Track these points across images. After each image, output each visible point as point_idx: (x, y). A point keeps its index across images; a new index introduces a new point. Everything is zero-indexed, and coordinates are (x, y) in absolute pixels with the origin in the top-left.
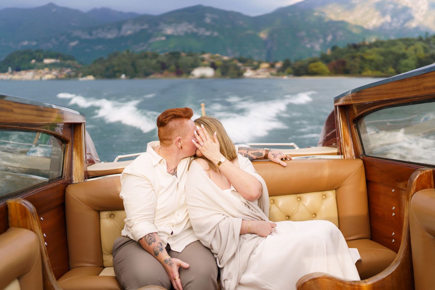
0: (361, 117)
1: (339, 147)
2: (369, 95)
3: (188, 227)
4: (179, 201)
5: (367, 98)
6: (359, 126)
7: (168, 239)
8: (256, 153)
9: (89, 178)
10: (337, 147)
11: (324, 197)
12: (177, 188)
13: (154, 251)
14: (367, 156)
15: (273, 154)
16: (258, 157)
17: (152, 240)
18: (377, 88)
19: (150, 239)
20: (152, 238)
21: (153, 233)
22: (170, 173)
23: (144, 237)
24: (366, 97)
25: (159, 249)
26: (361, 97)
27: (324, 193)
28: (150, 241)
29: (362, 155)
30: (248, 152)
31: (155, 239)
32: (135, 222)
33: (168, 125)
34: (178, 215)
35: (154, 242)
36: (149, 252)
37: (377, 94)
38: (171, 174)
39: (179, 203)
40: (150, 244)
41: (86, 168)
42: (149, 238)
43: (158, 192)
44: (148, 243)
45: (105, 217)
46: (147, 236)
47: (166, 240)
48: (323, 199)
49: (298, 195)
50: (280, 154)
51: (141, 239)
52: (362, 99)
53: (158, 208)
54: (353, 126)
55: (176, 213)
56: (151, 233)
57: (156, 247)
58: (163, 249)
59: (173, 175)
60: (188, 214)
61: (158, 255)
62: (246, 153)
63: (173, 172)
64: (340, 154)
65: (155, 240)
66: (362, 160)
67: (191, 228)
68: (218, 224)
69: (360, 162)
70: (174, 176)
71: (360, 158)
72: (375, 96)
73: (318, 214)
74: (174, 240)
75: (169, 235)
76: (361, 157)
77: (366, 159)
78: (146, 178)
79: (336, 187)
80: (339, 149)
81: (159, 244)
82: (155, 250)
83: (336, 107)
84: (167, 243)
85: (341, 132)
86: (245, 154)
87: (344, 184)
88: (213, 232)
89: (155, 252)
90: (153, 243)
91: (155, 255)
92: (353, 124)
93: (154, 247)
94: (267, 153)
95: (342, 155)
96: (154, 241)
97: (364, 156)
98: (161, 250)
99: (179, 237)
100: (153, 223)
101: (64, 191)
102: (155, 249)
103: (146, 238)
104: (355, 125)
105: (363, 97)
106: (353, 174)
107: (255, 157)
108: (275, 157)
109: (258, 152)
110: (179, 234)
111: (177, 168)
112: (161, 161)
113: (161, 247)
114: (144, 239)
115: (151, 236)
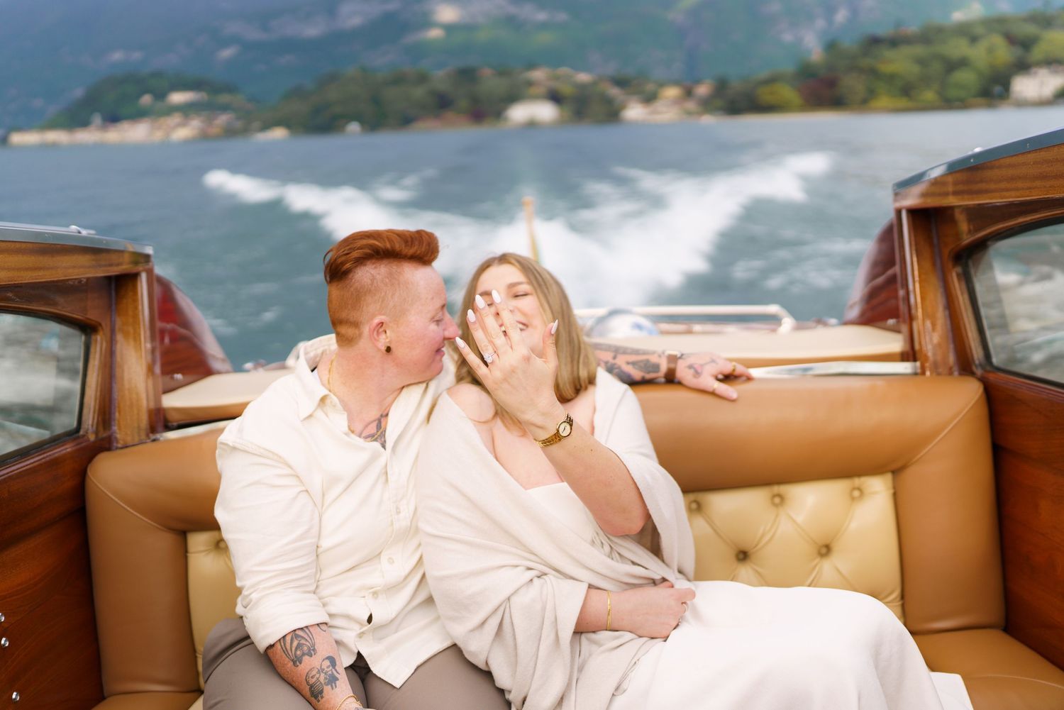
0: (979, 247)
1: (905, 328)
2: (1013, 179)
3: (422, 596)
4: (392, 521)
5: (1007, 190)
6: (972, 271)
7: (360, 637)
8: (641, 361)
10: (898, 332)
11: (856, 493)
12: (383, 478)
13: (307, 683)
14: (999, 369)
15: (690, 367)
16: (648, 376)
17: (305, 648)
18: (1043, 155)
19: (299, 646)
20: (303, 641)
21: (307, 627)
22: (364, 435)
23: (280, 640)
24: (1003, 185)
25: (326, 678)
26: (983, 186)
27: (857, 481)
28: (298, 653)
29: (981, 365)
30: (615, 358)
31: (313, 644)
32: (254, 596)
33: (350, 275)
34: (391, 561)
35: (311, 655)
36: (294, 685)
37: (1043, 177)
38: (366, 438)
39: (392, 524)
40: (297, 661)
42: (295, 643)
43: (323, 495)
44: (292, 660)
45: (202, 548)
46: (288, 638)
47: (355, 641)
48: (853, 499)
49: (776, 488)
50: (714, 364)
51: (271, 646)
52: (987, 191)
53: (325, 543)
54: (954, 275)
55: (384, 558)
56: (302, 629)
57: (314, 672)
58: (337, 679)
59: (376, 440)
60: (421, 558)
61: (322, 697)
62: (611, 361)
63: (372, 429)
64: (911, 357)
65: (314, 650)
66: (983, 380)
67: (430, 600)
68: (509, 599)
70: (377, 445)
71: (972, 374)
72: (1038, 183)
73: (836, 548)
74: (381, 639)
75: (362, 625)
76: (979, 372)
77: (992, 377)
78: (280, 457)
79: (894, 466)
80: (905, 341)
81: (327, 663)
82: (312, 681)
83: (899, 212)
84: (357, 651)
85: (915, 286)
86: (606, 363)
87: (919, 456)
88: (493, 623)
89: (311, 686)
90: (306, 658)
91: (312, 695)
92: (954, 267)
93: (311, 670)
94: (672, 366)
95: (915, 360)
96: (311, 652)
97: (988, 368)
98: (332, 680)
99: (396, 631)
100: (314, 593)
102: (312, 677)
103: (285, 644)
104: (959, 269)
105: (992, 186)
106: (950, 428)
107: (637, 374)
108: (697, 374)
109: (648, 361)
110: (392, 621)
111: (387, 415)
112: (323, 400)
113: (330, 672)
114: (278, 646)
115: (302, 637)
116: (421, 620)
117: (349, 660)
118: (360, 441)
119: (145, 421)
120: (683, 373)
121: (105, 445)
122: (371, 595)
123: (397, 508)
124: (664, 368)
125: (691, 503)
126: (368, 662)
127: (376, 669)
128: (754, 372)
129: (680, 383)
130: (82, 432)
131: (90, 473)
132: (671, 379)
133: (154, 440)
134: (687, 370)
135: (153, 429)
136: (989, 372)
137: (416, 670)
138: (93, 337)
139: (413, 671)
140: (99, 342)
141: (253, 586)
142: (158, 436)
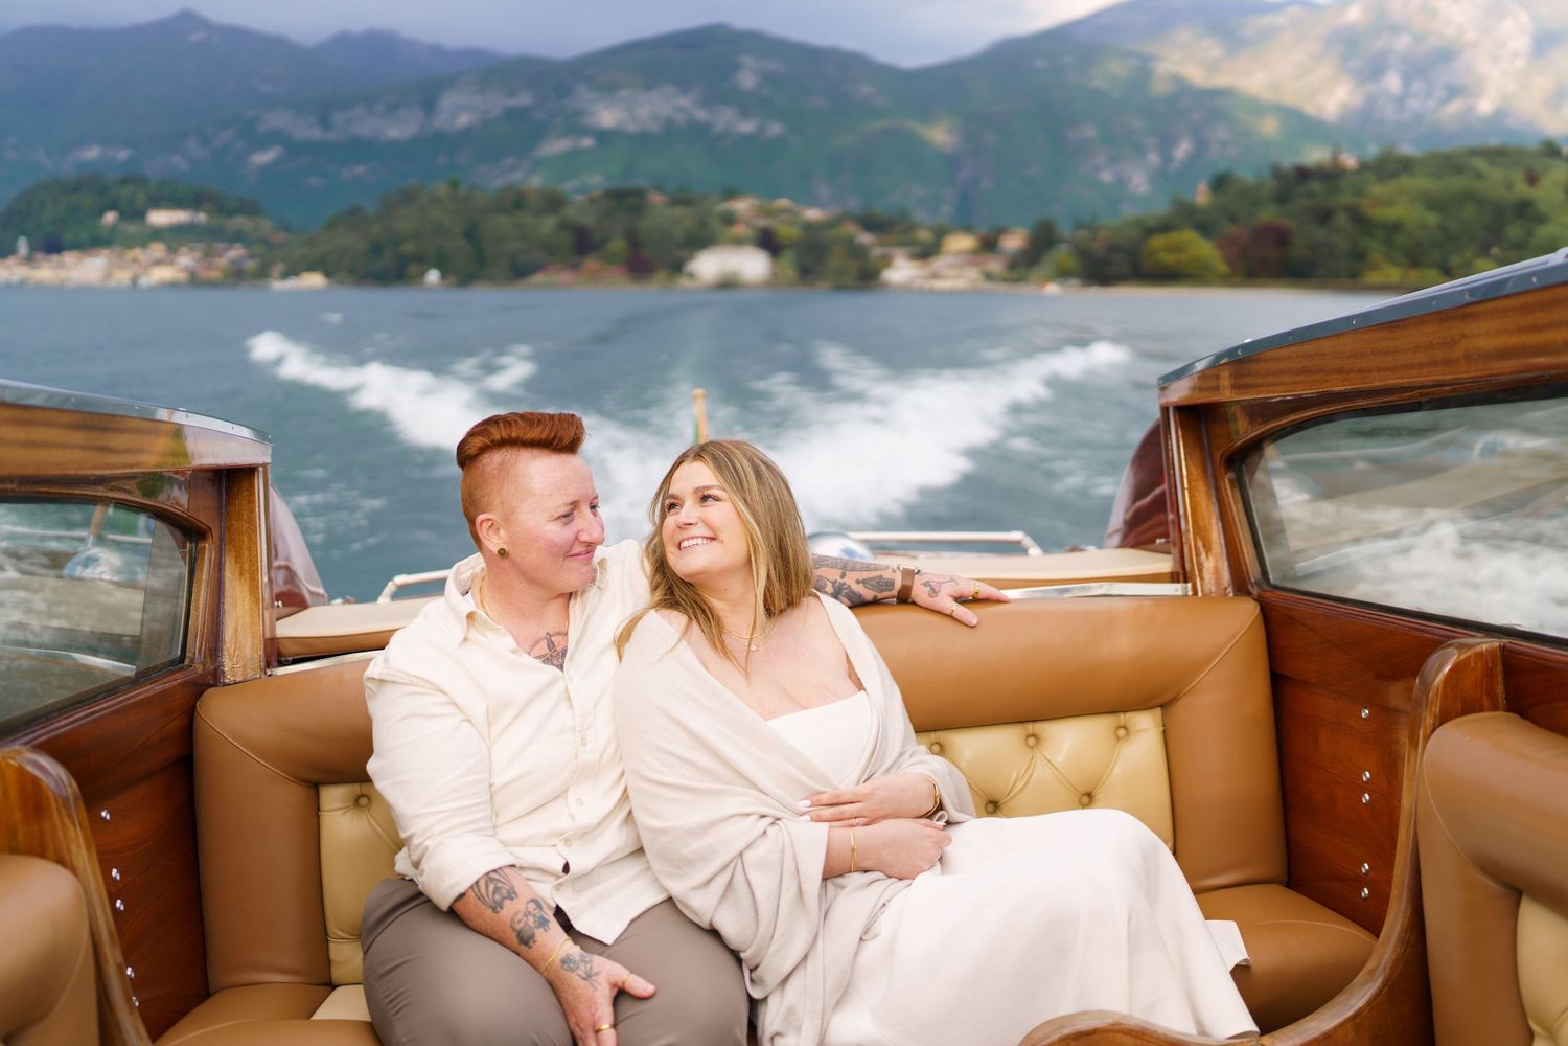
0: (1254, 448)
1: (1175, 551)
2: (1279, 373)
4: (577, 754)
5: (1274, 385)
6: (1246, 478)
7: (558, 889)
8: (873, 579)
9: (282, 664)
10: (1169, 553)
11: (1122, 732)
13: (514, 929)
14: (1276, 587)
15: (927, 583)
16: (879, 595)
17: (504, 892)
18: (1307, 348)
19: (496, 890)
20: (499, 885)
23: (472, 887)
24: (1269, 379)
25: (535, 923)
26: (1250, 380)
27: (1122, 717)
28: (497, 897)
29: (1258, 584)
30: (844, 576)
31: (513, 888)
34: (581, 801)
35: (512, 899)
36: (495, 936)
37: (1306, 371)
40: (496, 907)
41: (273, 628)
42: (491, 887)
44: (491, 907)
45: (339, 805)
46: (482, 884)
48: (1118, 738)
49: (1030, 727)
50: (953, 585)
51: (462, 895)
52: (1254, 386)
53: (498, 780)
54: (1226, 480)
55: (572, 796)
56: (495, 871)
57: (520, 916)
58: (546, 923)
61: (532, 945)
62: (840, 580)
64: (1181, 579)
65: (514, 893)
66: (1259, 600)
67: (640, 851)
68: (741, 855)
69: (1248, 610)
71: (1249, 594)
72: (1301, 378)
73: (1098, 795)
75: (558, 877)
76: (1255, 591)
77: (1274, 597)
78: (433, 685)
79: (1163, 700)
80: (1174, 561)
82: (518, 927)
83: (1165, 410)
84: (555, 905)
85: (1184, 500)
86: (834, 583)
87: (1189, 688)
88: (720, 882)
89: (518, 933)
90: (507, 902)
91: (521, 944)
92: (1226, 473)
93: (516, 914)
95: (1186, 581)
96: (512, 896)
97: (1265, 587)
98: (542, 924)
101: (191, 713)
102: (519, 922)
103: (479, 891)
104: (1232, 475)
105: (1260, 380)
106: (1226, 651)
107: (868, 594)
108: (934, 593)
109: (880, 578)
110: (593, 869)
112: (471, 617)
113: (538, 915)
114: (471, 894)
115: (499, 881)
120: (920, 593)
121: (212, 681)
122: (562, 843)
124: (898, 585)
126: (570, 918)
127: (579, 925)
129: (915, 604)
130: (187, 663)
131: (199, 708)
132: (905, 598)
134: (924, 587)
136: (1266, 591)
138: (201, 546)
140: (208, 552)
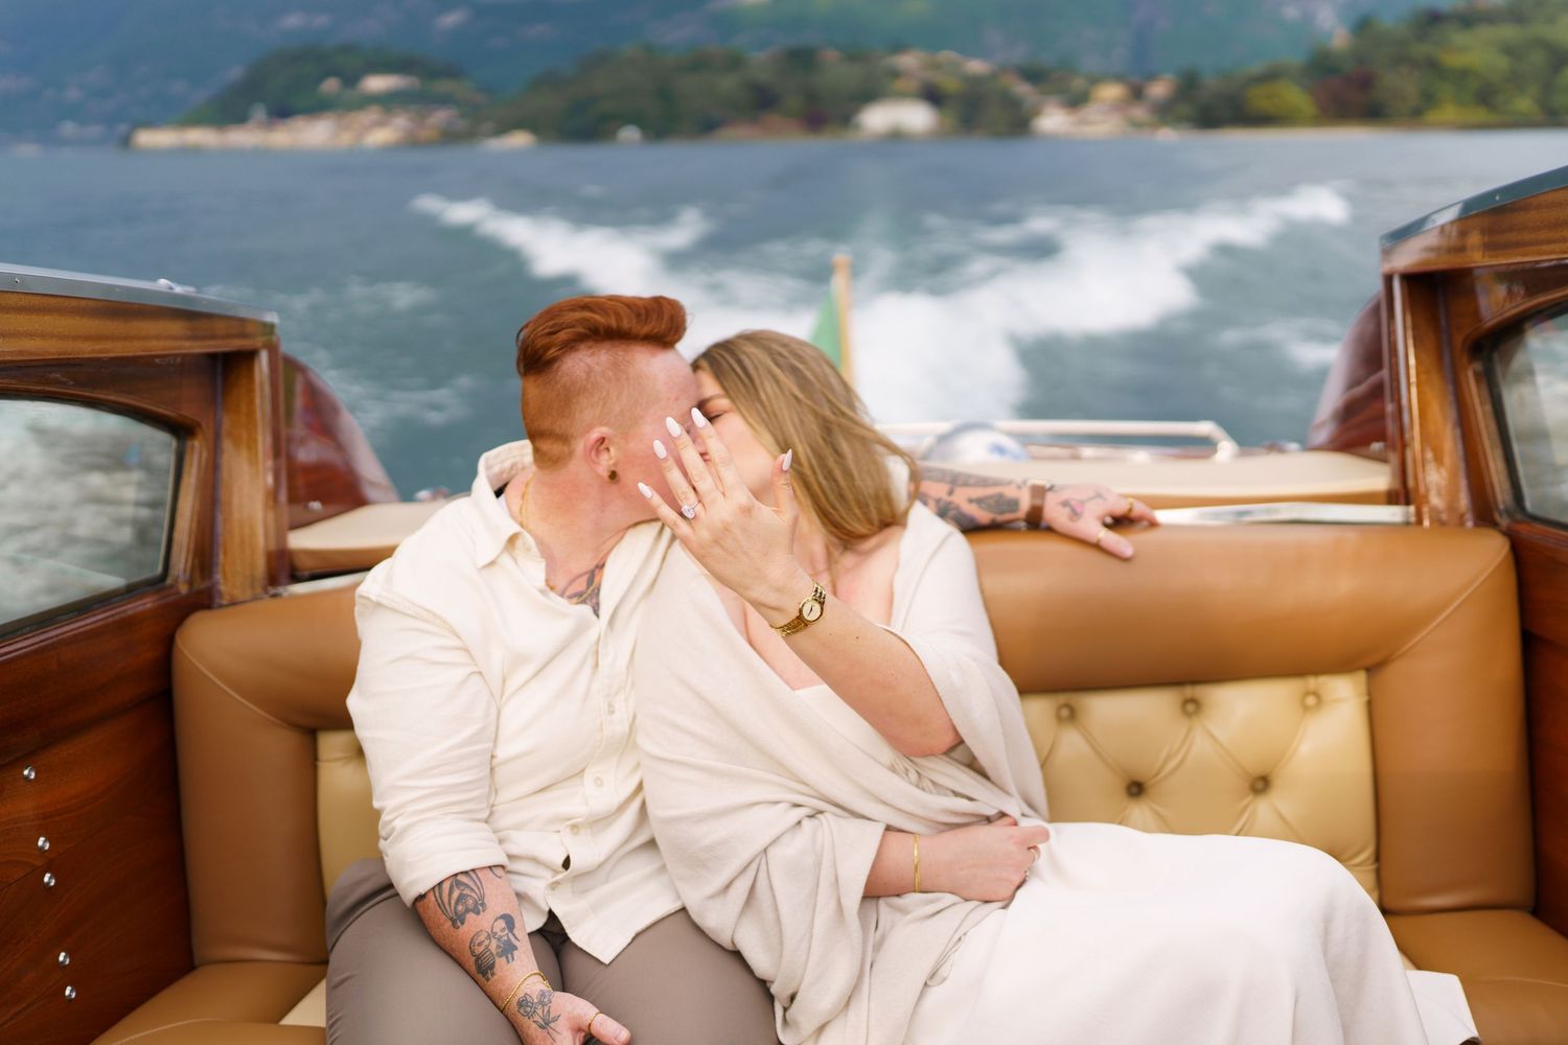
0: (1510, 332)
1: (1394, 458)
2: (1556, 225)
4: (602, 725)
5: (1549, 242)
6: (1498, 369)
7: (553, 889)
8: (991, 496)
9: (296, 577)
10: (1383, 460)
11: (1311, 700)
12: (590, 662)
13: (472, 952)
14: (1535, 518)
15: (1065, 504)
16: (1000, 518)
17: (470, 903)
19: (461, 899)
20: (467, 892)
21: (473, 870)
22: (568, 593)
23: (433, 888)
24: (1543, 235)
25: (500, 947)
26: (1513, 237)
27: (1312, 682)
28: (460, 908)
29: (1508, 512)
30: (950, 493)
31: (482, 898)
32: (399, 824)
33: (556, 366)
34: (599, 782)
35: (478, 913)
38: (570, 597)
39: (601, 730)
40: (457, 920)
41: (282, 539)
42: (456, 895)
43: (504, 681)
44: (451, 919)
45: (338, 755)
46: (446, 886)
47: (546, 895)
48: (1306, 708)
49: (1189, 691)
50: (1100, 501)
51: (421, 897)
52: (1518, 245)
53: (503, 753)
54: (1470, 374)
55: (589, 777)
56: (465, 873)
57: (482, 937)
58: (515, 948)
59: (584, 602)
60: (640, 784)
61: (493, 974)
62: (946, 498)
63: (580, 585)
64: (1402, 499)
65: (483, 904)
66: (1510, 535)
67: (652, 845)
68: (765, 850)
69: (1488, 553)
70: (586, 609)
71: (1494, 524)
73: (1278, 783)
75: (556, 872)
76: (1504, 522)
77: (1525, 530)
78: (444, 622)
79: (1371, 661)
80: (1393, 476)
81: (501, 924)
82: (479, 951)
83: (1388, 279)
84: (547, 909)
85: (1411, 395)
87: (1406, 648)
88: (741, 888)
89: (478, 958)
90: (471, 916)
91: (479, 971)
92: (1470, 362)
93: (477, 935)
94: (1040, 500)
95: (1407, 503)
96: (479, 907)
97: (1519, 516)
98: (508, 949)
100: (486, 822)
102: (479, 944)
103: (441, 895)
104: (1478, 366)
105: (1527, 236)
107: (983, 516)
108: (1075, 514)
109: (1001, 496)
110: (600, 866)
111: (603, 565)
112: (512, 540)
113: (506, 938)
114: (431, 897)
115: (467, 886)
116: (642, 866)
117: (536, 922)
118: (563, 602)
119: (261, 565)
120: (1054, 513)
121: (204, 600)
122: (568, 830)
123: (610, 705)
124: (1025, 504)
125: (1060, 708)
126: (565, 926)
127: (576, 935)
128: (1163, 516)
129: (1050, 530)
130: (169, 581)
131: (179, 641)
132: (1035, 522)
133: (275, 596)
134: (1060, 508)
135: (273, 580)
136: (1519, 522)
137: (634, 939)
138: (189, 443)
139: (629, 940)
140: (197, 449)
141: (397, 808)
142: (280, 590)
